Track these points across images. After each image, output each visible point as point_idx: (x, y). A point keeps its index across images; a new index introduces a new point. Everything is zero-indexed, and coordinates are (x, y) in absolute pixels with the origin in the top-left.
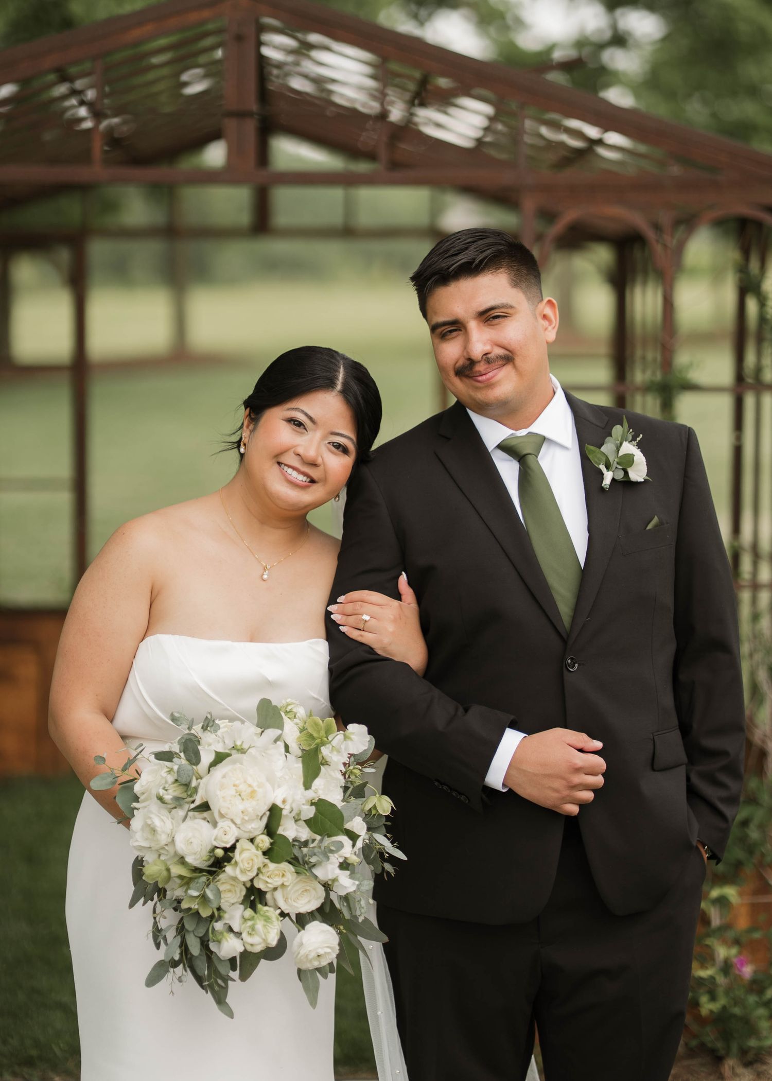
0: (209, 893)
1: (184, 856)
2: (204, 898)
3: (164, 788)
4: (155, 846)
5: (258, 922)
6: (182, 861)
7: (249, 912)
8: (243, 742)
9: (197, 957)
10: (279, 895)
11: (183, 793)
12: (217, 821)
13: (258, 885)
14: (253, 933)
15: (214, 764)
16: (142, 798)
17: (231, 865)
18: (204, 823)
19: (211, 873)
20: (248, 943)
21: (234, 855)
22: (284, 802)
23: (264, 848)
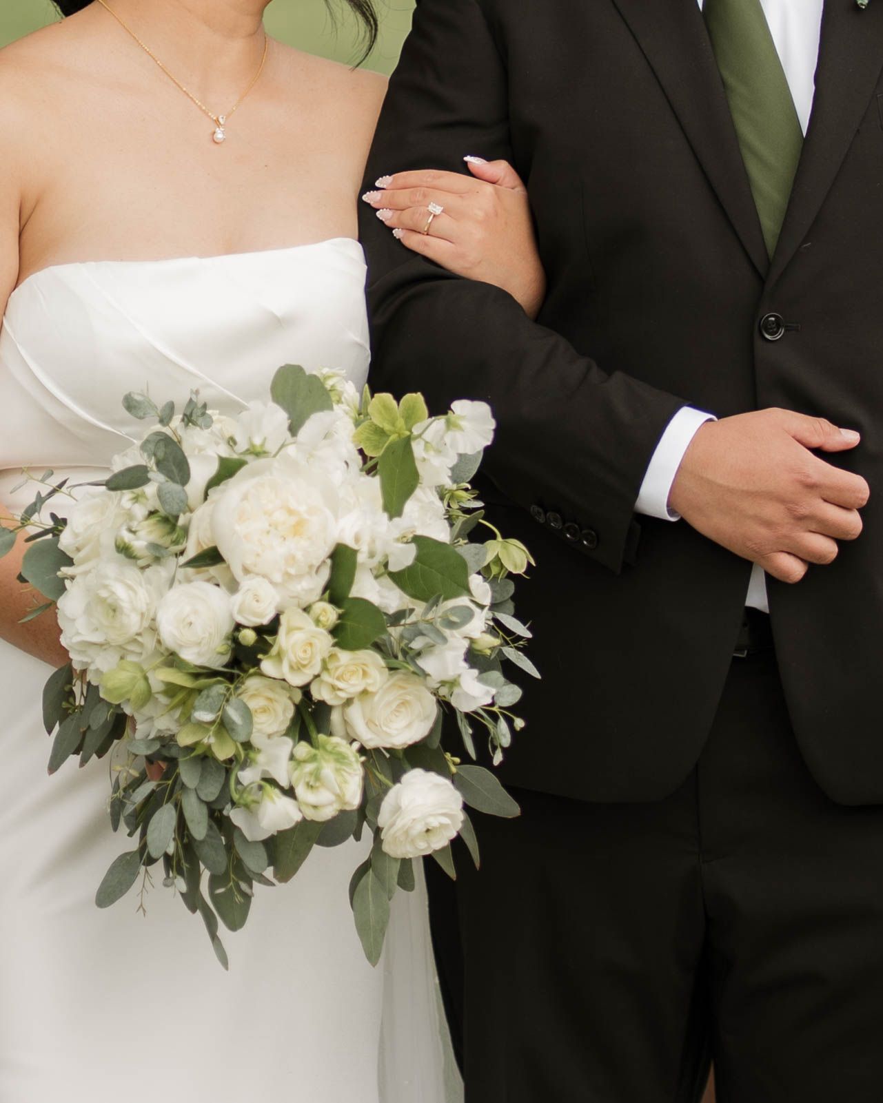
0: (233, 714)
1: (177, 650)
2: (223, 726)
3: (131, 531)
4: (116, 638)
5: (324, 764)
6: (172, 659)
7: (303, 749)
8: (265, 439)
9: (202, 842)
10: (356, 714)
11: (164, 536)
12: (238, 579)
13: (320, 693)
14: (317, 784)
15: (215, 482)
16: (76, 557)
17: (271, 657)
18: (210, 587)
19: (231, 678)
20: (307, 805)
21: (275, 640)
22: (357, 540)
23: (329, 622)
